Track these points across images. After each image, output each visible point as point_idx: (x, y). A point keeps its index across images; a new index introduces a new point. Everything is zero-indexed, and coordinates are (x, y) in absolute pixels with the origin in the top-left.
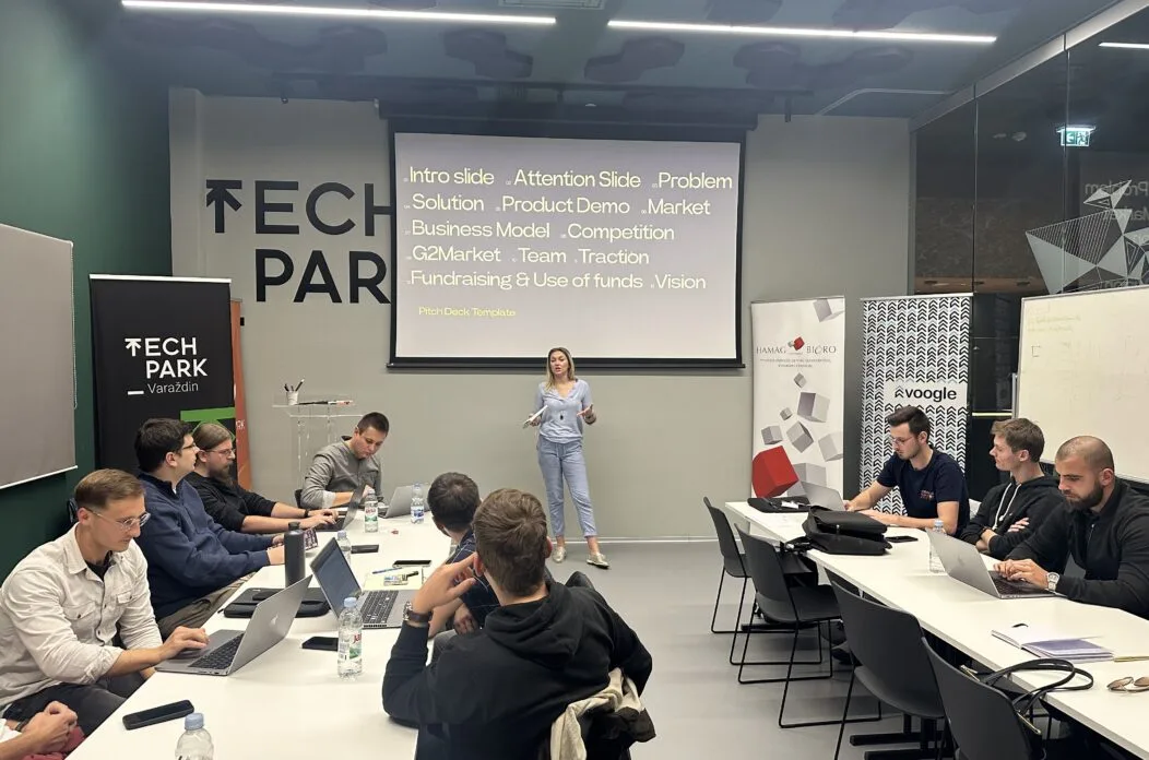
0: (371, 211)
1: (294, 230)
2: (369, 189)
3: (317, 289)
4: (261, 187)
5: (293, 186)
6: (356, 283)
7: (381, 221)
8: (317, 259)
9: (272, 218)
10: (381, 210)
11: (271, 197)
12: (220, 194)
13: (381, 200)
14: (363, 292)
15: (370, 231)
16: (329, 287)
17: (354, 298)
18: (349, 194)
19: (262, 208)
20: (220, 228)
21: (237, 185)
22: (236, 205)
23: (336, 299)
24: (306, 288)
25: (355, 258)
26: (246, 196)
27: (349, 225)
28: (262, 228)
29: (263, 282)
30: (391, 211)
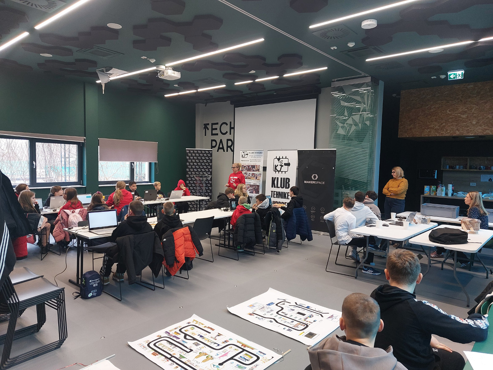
0: (231, 128)
1: (217, 134)
2: (231, 122)
3: (221, 148)
4: (212, 124)
5: (217, 124)
6: (228, 147)
7: (232, 130)
8: (221, 141)
9: (214, 132)
11: (214, 127)
12: (206, 127)
13: (232, 125)
14: (229, 149)
15: (230, 134)
16: (223, 148)
17: (227, 151)
18: (227, 124)
19: (213, 129)
20: (206, 135)
21: (208, 124)
22: (208, 129)
23: (224, 151)
24: (219, 148)
25: (228, 140)
26: (209, 127)
27: (227, 132)
28: (212, 134)
29: (212, 147)
30: (234, 128)
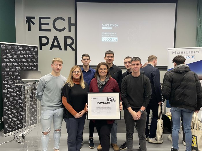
0: (70, 25)
1: (49, 30)
2: (70, 19)
3: (56, 47)
4: (40, 18)
5: (49, 18)
6: (66, 45)
7: (73, 28)
8: (56, 38)
9: (43, 27)
10: (73, 25)
11: (43, 21)
12: (29, 20)
13: (73, 22)
14: (68, 47)
15: (70, 31)
16: (59, 46)
17: (66, 49)
18: (64, 20)
19: (41, 24)
20: (29, 30)
21: (34, 18)
22: (34, 24)
23: (61, 49)
24: (53, 46)
25: (66, 38)
26: (36, 21)
27: (64, 29)
28: (41, 30)
29: (41, 45)
30: (76, 25)
